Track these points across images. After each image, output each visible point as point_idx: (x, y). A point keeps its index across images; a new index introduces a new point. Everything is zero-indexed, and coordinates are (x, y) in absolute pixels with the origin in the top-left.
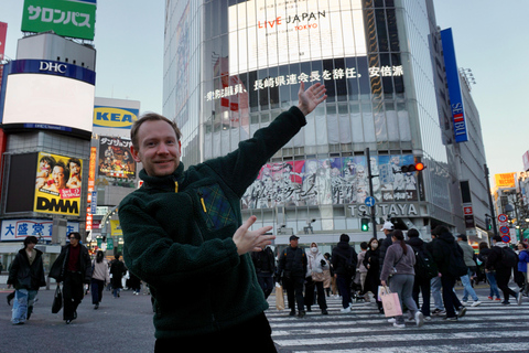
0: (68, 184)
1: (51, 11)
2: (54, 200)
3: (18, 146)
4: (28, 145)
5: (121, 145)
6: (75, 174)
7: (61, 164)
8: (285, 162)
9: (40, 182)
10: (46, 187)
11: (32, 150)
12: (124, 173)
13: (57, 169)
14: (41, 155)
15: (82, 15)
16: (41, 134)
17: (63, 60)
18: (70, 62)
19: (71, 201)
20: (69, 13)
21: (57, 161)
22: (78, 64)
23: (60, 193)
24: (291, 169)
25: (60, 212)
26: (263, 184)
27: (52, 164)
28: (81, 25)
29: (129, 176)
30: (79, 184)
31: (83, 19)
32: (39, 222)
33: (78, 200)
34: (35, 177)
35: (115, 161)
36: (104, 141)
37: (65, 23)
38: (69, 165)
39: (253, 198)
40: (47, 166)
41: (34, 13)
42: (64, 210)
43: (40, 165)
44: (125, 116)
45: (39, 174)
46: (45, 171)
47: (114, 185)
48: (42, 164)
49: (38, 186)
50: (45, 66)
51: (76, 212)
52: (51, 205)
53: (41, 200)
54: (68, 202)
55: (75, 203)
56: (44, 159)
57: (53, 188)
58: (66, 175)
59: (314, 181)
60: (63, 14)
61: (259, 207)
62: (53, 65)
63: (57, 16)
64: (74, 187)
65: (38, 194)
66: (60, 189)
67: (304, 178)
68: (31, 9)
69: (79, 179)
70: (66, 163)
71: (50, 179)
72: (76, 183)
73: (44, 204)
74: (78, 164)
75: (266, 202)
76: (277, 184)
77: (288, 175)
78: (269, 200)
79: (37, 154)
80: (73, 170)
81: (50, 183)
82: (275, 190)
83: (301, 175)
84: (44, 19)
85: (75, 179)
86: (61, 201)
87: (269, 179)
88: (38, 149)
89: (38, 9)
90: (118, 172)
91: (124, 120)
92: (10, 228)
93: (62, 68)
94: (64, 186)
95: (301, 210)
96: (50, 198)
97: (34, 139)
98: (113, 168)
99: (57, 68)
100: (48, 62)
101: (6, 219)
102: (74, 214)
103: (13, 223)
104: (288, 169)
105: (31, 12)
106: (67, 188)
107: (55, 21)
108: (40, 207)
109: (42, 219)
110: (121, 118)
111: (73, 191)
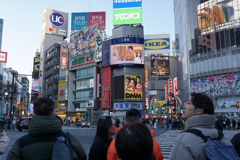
0: (137, 87)
1: (124, 14)
2: (132, 94)
3: (117, 73)
4: (120, 73)
5: (161, 59)
6: (139, 83)
7: (133, 79)
8: (224, 76)
9: (126, 87)
10: (128, 89)
11: (122, 75)
12: (164, 73)
13: (132, 81)
14: (126, 76)
15: (136, 13)
16: (125, 68)
17: (130, 36)
18: (133, 36)
19: (138, 93)
20: (131, 14)
21: (132, 78)
22: (136, 36)
23: (134, 91)
24: (227, 78)
25: (134, 98)
26: (214, 85)
27: (130, 79)
28: (136, 18)
29: (166, 74)
30: (141, 86)
31: (137, 15)
32: (127, 103)
33: (141, 93)
34: (124, 85)
35: (159, 67)
36: (153, 58)
37: (130, 18)
38: (136, 79)
39: (211, 91)
40: (128, 80)
41: (117, 17)
42: (136, 98)
43: (125, 80)
44: (163, 43)
45: (126, 84)
46: (127, 83)
47: (159, 79)
48: (126, 80)
49: (125, 89)
50: (123, 40)
51: (141, 98)
52: (131, 96)
53: (127, 94)
54: (137, 94)
55: (140, 94)
56: (126, 78)
57: (131, 89)
58: (135, 83)
59: (237, 83)
60: (129, 14)
61: (213, 95)
62: (127, 39)
63: (126, 16)
64: (139, 88)
65: (126, 92)
66: (134, 89)
67: (232, 82)
68: (116, 15)
69: (141, 84)
70: (135, 78)
71: (130, 85)
72: (139, 86)
73: (128, 96)
74: (140, 78)
75: (216, 93)
76: (221, 85)
77: (225, 81)
78: (218, 92)
79: (124, 76)
80: (138, 81)
81: (130, 87)
82: (220, 88)
83: (231, 81)
84: (121, 19)
85: (139, 84)
86: (134, 94)
87: (217, 83)
88: (124, 74)
89: (119, 15)
90: (161, 73)
91: (162, 45)
92: (117, 105)
93: (130, 40)
94: (135, 88)
95: (231, 96)
96: (130, 93)
97: (122, 70)
98: (158, 71)
99: (128, 40)
100: (125, 38)
101: (115, 102)
102: (140, 99)
103: (118, 104)
104: (225, 78)
105: (116, 17)
106: (136, 89)
107: (126, 19)
108: (127, 97)
109: (128, 101)
110: (161, 44)
111: (139, 89)
